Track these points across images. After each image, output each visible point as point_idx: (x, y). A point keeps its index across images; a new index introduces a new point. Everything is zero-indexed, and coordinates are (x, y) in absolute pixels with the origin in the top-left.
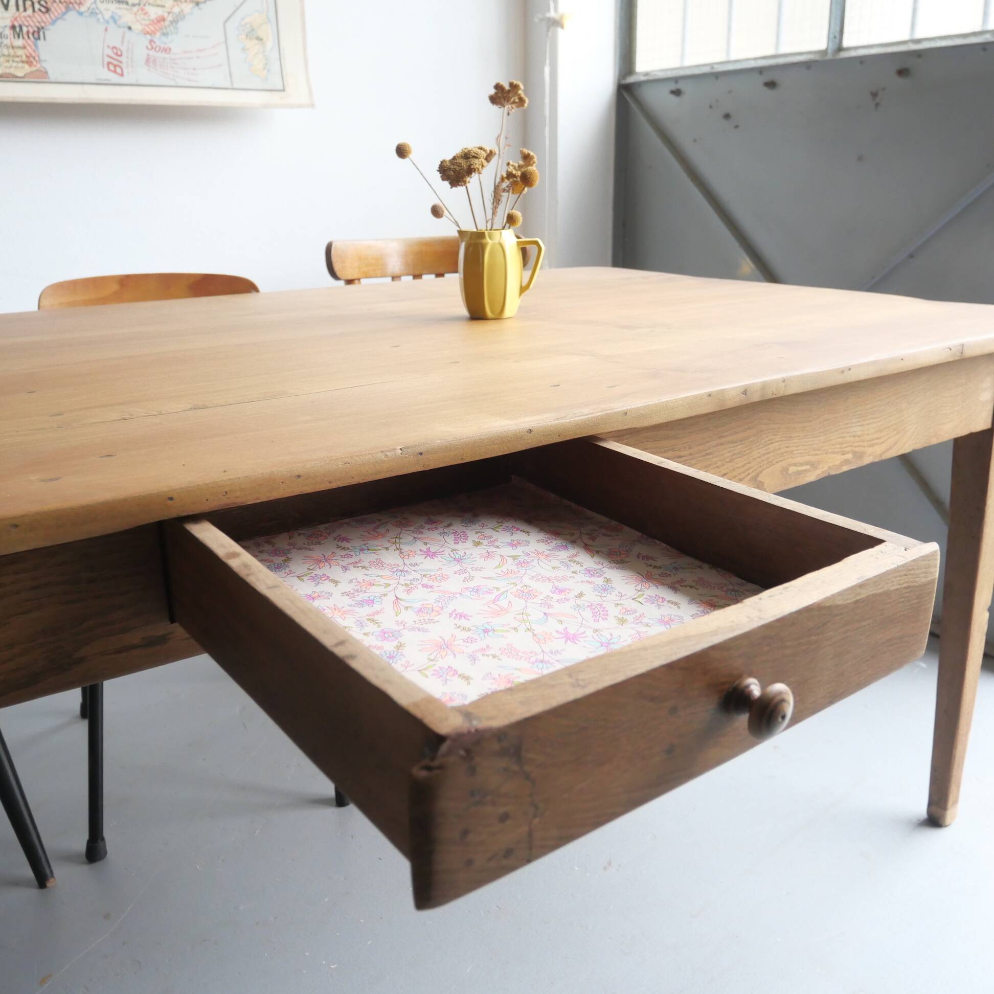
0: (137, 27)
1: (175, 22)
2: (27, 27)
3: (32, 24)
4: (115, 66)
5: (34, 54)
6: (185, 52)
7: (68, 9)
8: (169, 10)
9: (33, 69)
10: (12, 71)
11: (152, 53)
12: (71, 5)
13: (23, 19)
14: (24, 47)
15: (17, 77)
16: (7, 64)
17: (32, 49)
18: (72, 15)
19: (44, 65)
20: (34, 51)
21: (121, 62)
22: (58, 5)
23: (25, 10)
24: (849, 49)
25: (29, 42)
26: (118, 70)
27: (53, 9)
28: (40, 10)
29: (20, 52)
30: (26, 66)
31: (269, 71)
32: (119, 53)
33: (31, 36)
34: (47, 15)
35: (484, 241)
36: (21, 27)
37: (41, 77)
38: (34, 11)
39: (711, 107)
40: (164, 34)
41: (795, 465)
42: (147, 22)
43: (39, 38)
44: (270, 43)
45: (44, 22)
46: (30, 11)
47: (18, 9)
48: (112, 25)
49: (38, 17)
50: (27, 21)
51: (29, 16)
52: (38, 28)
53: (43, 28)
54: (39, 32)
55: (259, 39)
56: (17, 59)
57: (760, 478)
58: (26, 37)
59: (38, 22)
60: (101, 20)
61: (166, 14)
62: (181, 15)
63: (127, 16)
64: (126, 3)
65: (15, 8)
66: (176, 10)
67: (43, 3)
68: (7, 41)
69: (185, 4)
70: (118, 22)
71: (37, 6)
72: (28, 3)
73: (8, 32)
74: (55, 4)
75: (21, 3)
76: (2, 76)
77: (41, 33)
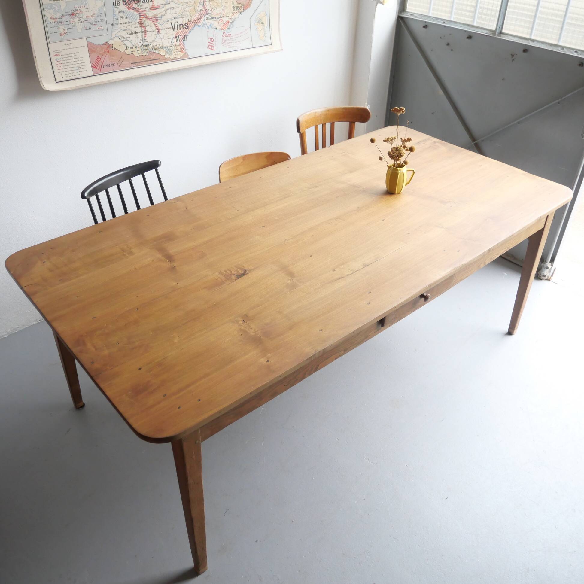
0: (219, 28)
1: (232, 22)
2: (181, 36)
4: (211, 46)
5: (183, 47)
6: (236, 35)
7: (195, 25)
8: (231, 18)
9: (183, 54)
10: (176, 56)
11: (224, 38)
12: (196, 23)
13: (180, 33)
14: (180, 45)
15: (178, 58)
16: (174, 54)
17: (182, 45)
18: (197, 27)
19: (187, 51)
21: (213, 44)
22: (191, 24)
23: (180, 29)
24: (504, 34)
25: (181, 42)
26: (213, 48)
27: (190, 26)
28: (185, 28)
29: (178, 47)
30: (181, 53)
31: (265, 36)
32: (213, 41)
33: (182, 40)
34: (188, 29)
35: (398, 172)
36: (178, 36)
37: (186, 57)
38: (183, 29)
39: (441, 38)
40: (228, 28)
42: (223, 25)
43: (185, 40)
44: (266, 24)
45: (187, 33)
47: (178, 30)
48: (210, 29)
49: (185, 31)
50: (181, 33)
51: (182, 31)
52: (184, 35)
53: (186, 35)
54: (185, 37)
55: (262, 23)
56: (177, 51)
58: (180, 41)
59: (185, 33)
60: (207, 28)
61: (229, 20)
62: (235, 19)
63: (215, 24)
64: (215, 18)
65: (177, 29)
66: (233, 17)
67: (186, 25)
68: (174, 44)
69: (236, 14)
70: (212, 27)
71: (184, 26)
72: (182, 26)
73: (174, 40)
74: (190, 24)
75: (179, 26)
76: (172, 60)
77: (186, 38)
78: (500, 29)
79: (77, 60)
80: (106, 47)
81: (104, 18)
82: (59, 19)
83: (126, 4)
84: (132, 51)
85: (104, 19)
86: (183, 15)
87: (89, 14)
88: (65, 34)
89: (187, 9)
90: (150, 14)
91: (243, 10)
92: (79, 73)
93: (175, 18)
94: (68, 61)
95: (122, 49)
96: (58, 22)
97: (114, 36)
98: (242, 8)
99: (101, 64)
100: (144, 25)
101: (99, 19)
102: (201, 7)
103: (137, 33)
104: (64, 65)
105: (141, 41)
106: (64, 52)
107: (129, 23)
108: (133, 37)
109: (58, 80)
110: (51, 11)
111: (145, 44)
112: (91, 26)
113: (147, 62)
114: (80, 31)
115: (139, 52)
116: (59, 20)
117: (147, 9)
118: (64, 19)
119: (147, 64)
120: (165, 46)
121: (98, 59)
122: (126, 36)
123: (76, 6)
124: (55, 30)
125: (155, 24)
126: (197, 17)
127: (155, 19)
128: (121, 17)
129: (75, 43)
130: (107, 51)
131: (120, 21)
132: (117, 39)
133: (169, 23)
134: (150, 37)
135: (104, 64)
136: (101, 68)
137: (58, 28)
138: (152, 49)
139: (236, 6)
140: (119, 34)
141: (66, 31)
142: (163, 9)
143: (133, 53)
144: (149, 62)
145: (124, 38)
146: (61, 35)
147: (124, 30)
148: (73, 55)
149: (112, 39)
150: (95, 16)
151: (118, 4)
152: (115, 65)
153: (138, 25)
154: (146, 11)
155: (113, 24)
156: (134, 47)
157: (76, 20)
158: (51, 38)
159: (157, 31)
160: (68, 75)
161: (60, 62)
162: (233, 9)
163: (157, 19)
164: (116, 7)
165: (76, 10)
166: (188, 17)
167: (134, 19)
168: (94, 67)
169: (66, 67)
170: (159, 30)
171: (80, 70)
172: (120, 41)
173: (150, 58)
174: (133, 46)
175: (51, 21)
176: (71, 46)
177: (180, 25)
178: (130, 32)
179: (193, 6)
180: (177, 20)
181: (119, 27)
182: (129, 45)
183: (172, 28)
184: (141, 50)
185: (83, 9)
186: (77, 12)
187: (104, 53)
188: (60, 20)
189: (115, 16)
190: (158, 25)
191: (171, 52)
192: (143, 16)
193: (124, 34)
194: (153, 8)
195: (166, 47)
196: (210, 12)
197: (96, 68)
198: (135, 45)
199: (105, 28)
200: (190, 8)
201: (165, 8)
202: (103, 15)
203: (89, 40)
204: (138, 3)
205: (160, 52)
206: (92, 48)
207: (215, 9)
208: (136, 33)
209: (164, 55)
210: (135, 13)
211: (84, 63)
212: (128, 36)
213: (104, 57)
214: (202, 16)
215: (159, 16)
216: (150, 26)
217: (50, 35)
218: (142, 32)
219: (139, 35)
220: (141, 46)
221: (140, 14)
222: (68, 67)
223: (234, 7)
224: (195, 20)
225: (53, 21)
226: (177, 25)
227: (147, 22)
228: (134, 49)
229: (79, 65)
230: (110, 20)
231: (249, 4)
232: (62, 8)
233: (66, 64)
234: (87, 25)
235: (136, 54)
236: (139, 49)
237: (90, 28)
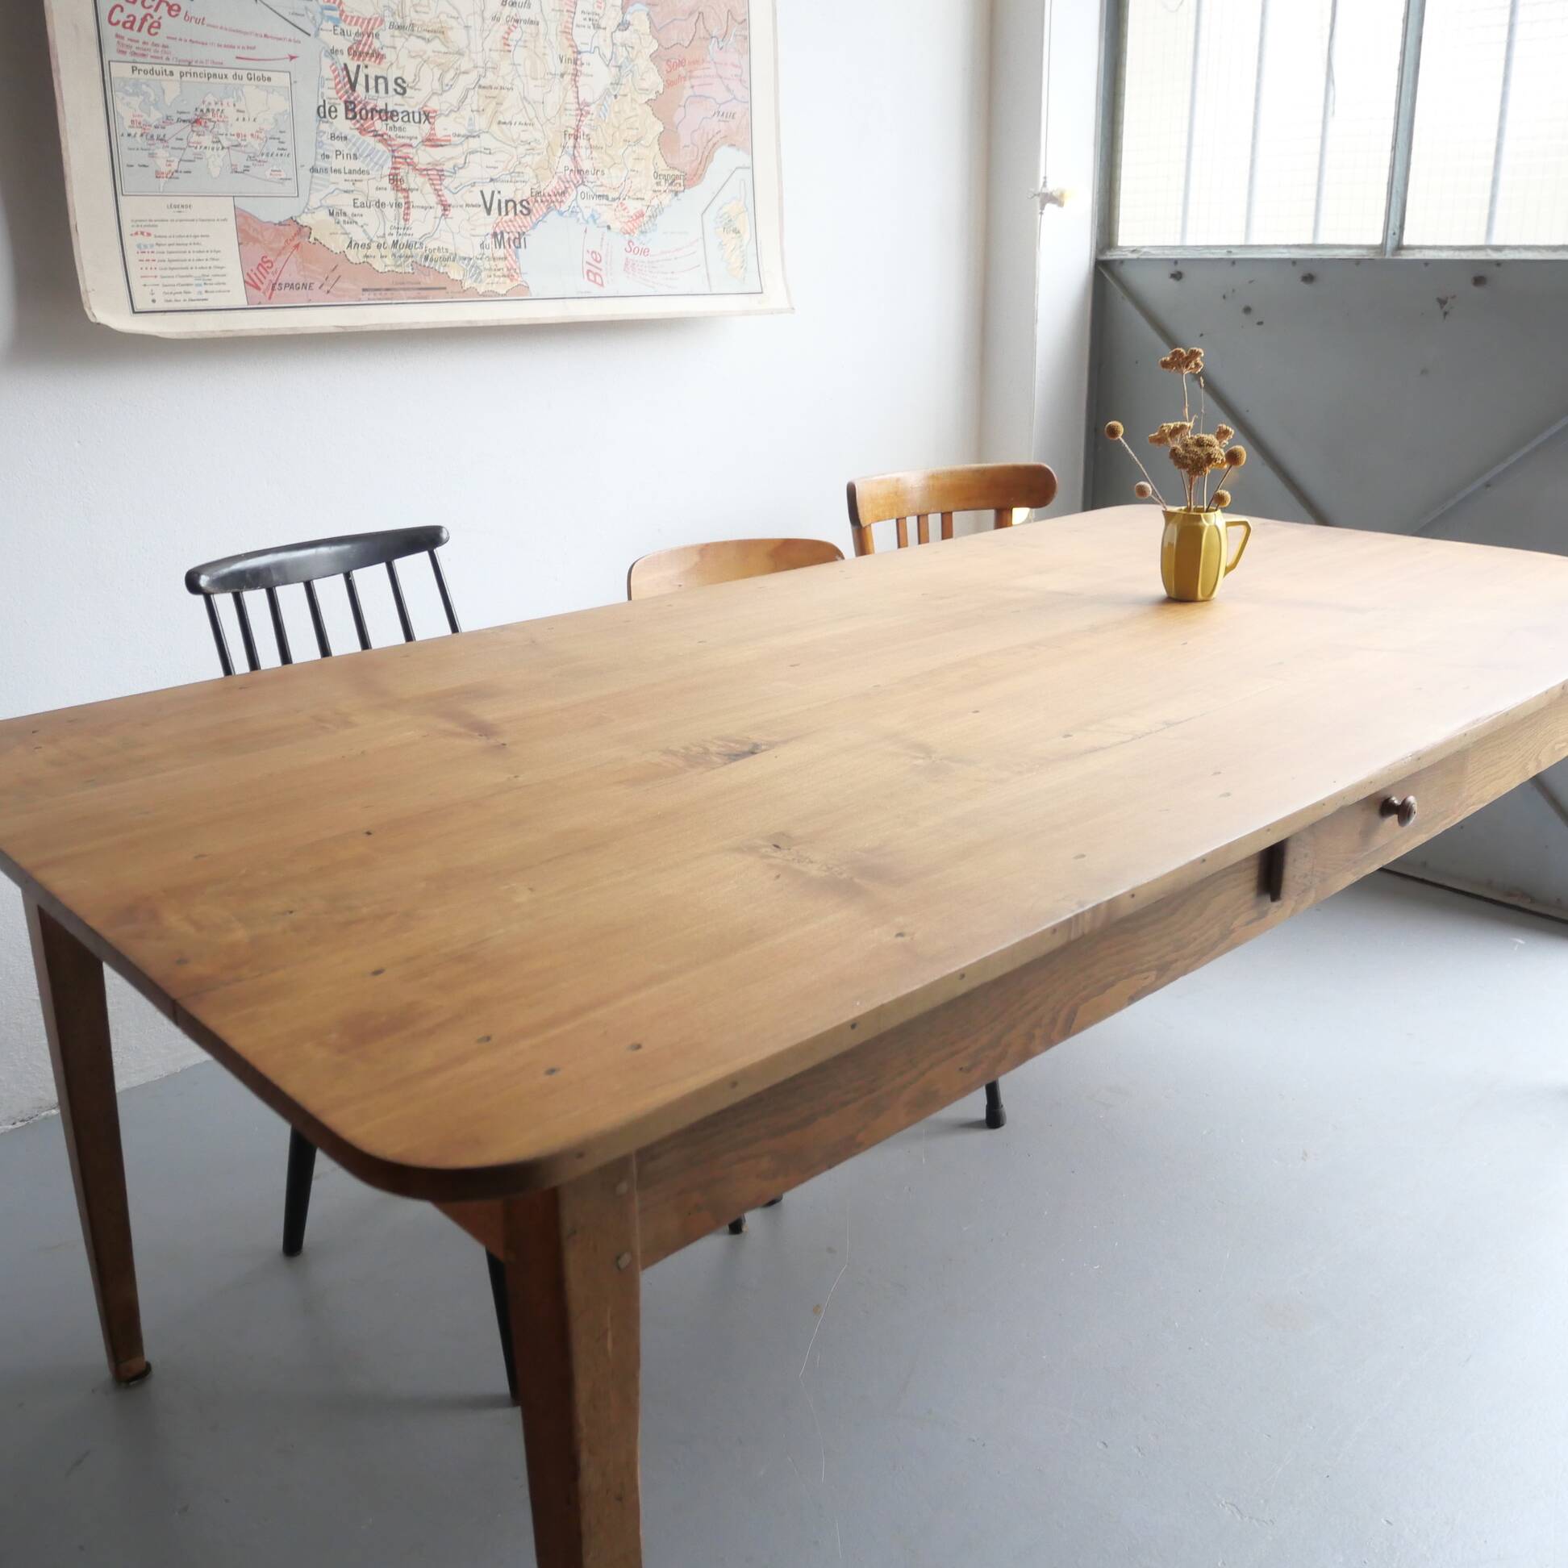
0: (616, 226)
1: (653, 217)
2: (509, 233)
3: (513, 229)
4: (595, 275)
5: (515, 267)
6: (663, 252)
7: (549, 209)
8: (648, 204)
9: (515, 283)
10: (494, 288)
11: (631, 256)
12: (552, 205)
13: (505, 225)
14: (506, 258)
15: (500, 295)
16: (489, 280)
17: (512, 259)
18: (553, 215)
19: (525, 278)
20: (515, 262)
21: (601, 270)
22: (539, 205)
23: (507, 214)
24: (1410, 248)
25: (510, 251)
26: (598, 279)
27: (534, 211)
28: (521, 212)
29: (501, 264)
30: (508, 281)
31: (745, 269)
32: (599, 259)
33: (512, 244)
34: (528, 218)
36: (502, 233)
37: (520, 293)
38: (516, 214)
39: (1224, 297)
40: (642, 232)
42: (627, 219)
43: (520, 247)
44: (747, 236)
45: (525, 227)
46: (512, 214)
47: (500, 214)
48: (592, 227)
49: (521, 219)
50: (508, 226)
51: (511, 221)
52: (519, 233)
53: (524, 233)
54: (519, 239)
55: (736, 231)
56: (498, 273)
58: (507, 246)
59: (520, 227)
60: (581, 220)
61: (645, 209)
62: (659, 211)
63: (607, 213)
64: (607, 198)
65: (497, 211)
66: (655, 202)
67: (524, 203)
68: (488, 253)
69: (664, 195)
70: (598, 221)
71: (519, 208)
72: (511, 204)
73: (490, 241)
74: (536, 204)
75: (503, 205)
76: (483, 295)
77: (522, 240)
78: (1397, 237)
79: (203, 256)
80: (291, 231)
81: (288, 145)
82: (156, 127)
83: (354, 117)
84: (367, 256)
85: (290, 150)
86: (514, 175)
87: (248, 128)
88: (172, 176)
89: (528, 159)
90: (424, 157)
91: (682, 188)
92: (205, 296)
93: (492, 180)
94: (173, 257)
95: (337, 244)
96: (154, 138)
97: (314, 202)
98: (682, 181)
99: (274, 279)
100: (404, 186)
101: (273, 146)
102: (566, 161)
103: (383, 205)
104: (163, 265)
105: (394, 232)
106: (163, 229)
107: (361, 172)
108: (370, 216)
109: (138, 307)
110: (135, 101)
111: (404, 240)
112: (249, 163)
113: (409, 293)
114: (215, 172)
115: (386, 260)
116: (156, 132)
117: (414, 142)
118: (170, 130)
119: (409, 298)
120: (462, 255)
121: (265, 264)
122: (350, 210)
123: (210, 99)
124: (143, 158)
125: (437, 187)
126: (555, 187)
127: (436, 174)
128: (338, 153)
129: (200, 207)
130: (295, 242)
131: (337, 163)
132: (323, 215)
133: (477, 190)
134: (421, 224)
135: (284, 279)
136: (273, 289)
137: (152, 155)
138: (426, 258)
139: (663, 173)
140: (329, 202)
141: (174, 166)
142: (459, 150)
143: (369, 260)
144: (415, 293)
145: (345, 214)
146: (158, 175)
147: (346, 192)
148: (191, 240)
149: (307, 210)
150: (262, 135)
151: (333, 115)
152: (317, 284)
153: (386, 182)
154: (411, 146)
155: (313, 170)
156: (374, 245)
157: (207, 140)
158: (129, 180)
159: (440, 208)
160: (172, 297)
161: (151, 256)
162: (655, 181)
163: (441, 175)
164: (324, 119)
165: (208, 110)
166: (529, 183)
167: (376, 164)
168: (251, 283)
169: (168, 273)
170: (446, 207)
171: (209, 288)
172: (331, 219)
173: (419, 283)
174: (371, 240)
175: (133, 131)
176: (187, 214)
177: (507, 202)
178: (361, 199)
179: (545, 152)
180: (498, 186)
181: (332, 180)
182: (359, 237)
183: (483, 206)
184: (394, 255)
185: (230, 112)
186: (210, 115)
187: (284, 248)
188: (161, 132)
189: (321, 148)
190: (445, 192)
191: (480, 274)
192: (401, 159)
193: (344, 202)
194: (431, 142)
195: (465, 259)
196: (591, 177)
197: (258, 288)
198: (375, 239)
199: (291, 174)
200: (537, 158)
201: (465, 145)
202: (287, 137)
203: (244, 204)
204: (389, 121)
205: (446, 270)
206: (247, 230)
207: (606, 171)
208: (380, 205)
209: (459, 279)
210: (380, 147)
211: (222, 268)
212: (356, 211)
213: (283, 258)
214: (570, 187)
215: (448, 166)
216: (422, 193)
217: (125, 170)
218: (398, 205)
219: (390, 212)
220: (395, 244)
221: (393, 151)
222: (175, 273)
223: (657, 175)
224: (550, 195)
225: (139, 132)
226: (500, 201)
227: (413, 180)
228: (373, 251)
229: (205, 272)
230: (307, 157)
231: (699, 172)
232: (170, 96)
233: (167, 265)
234: (241, 160)
235: (378, 265)
236: (388, 252)
237: (246, 169)
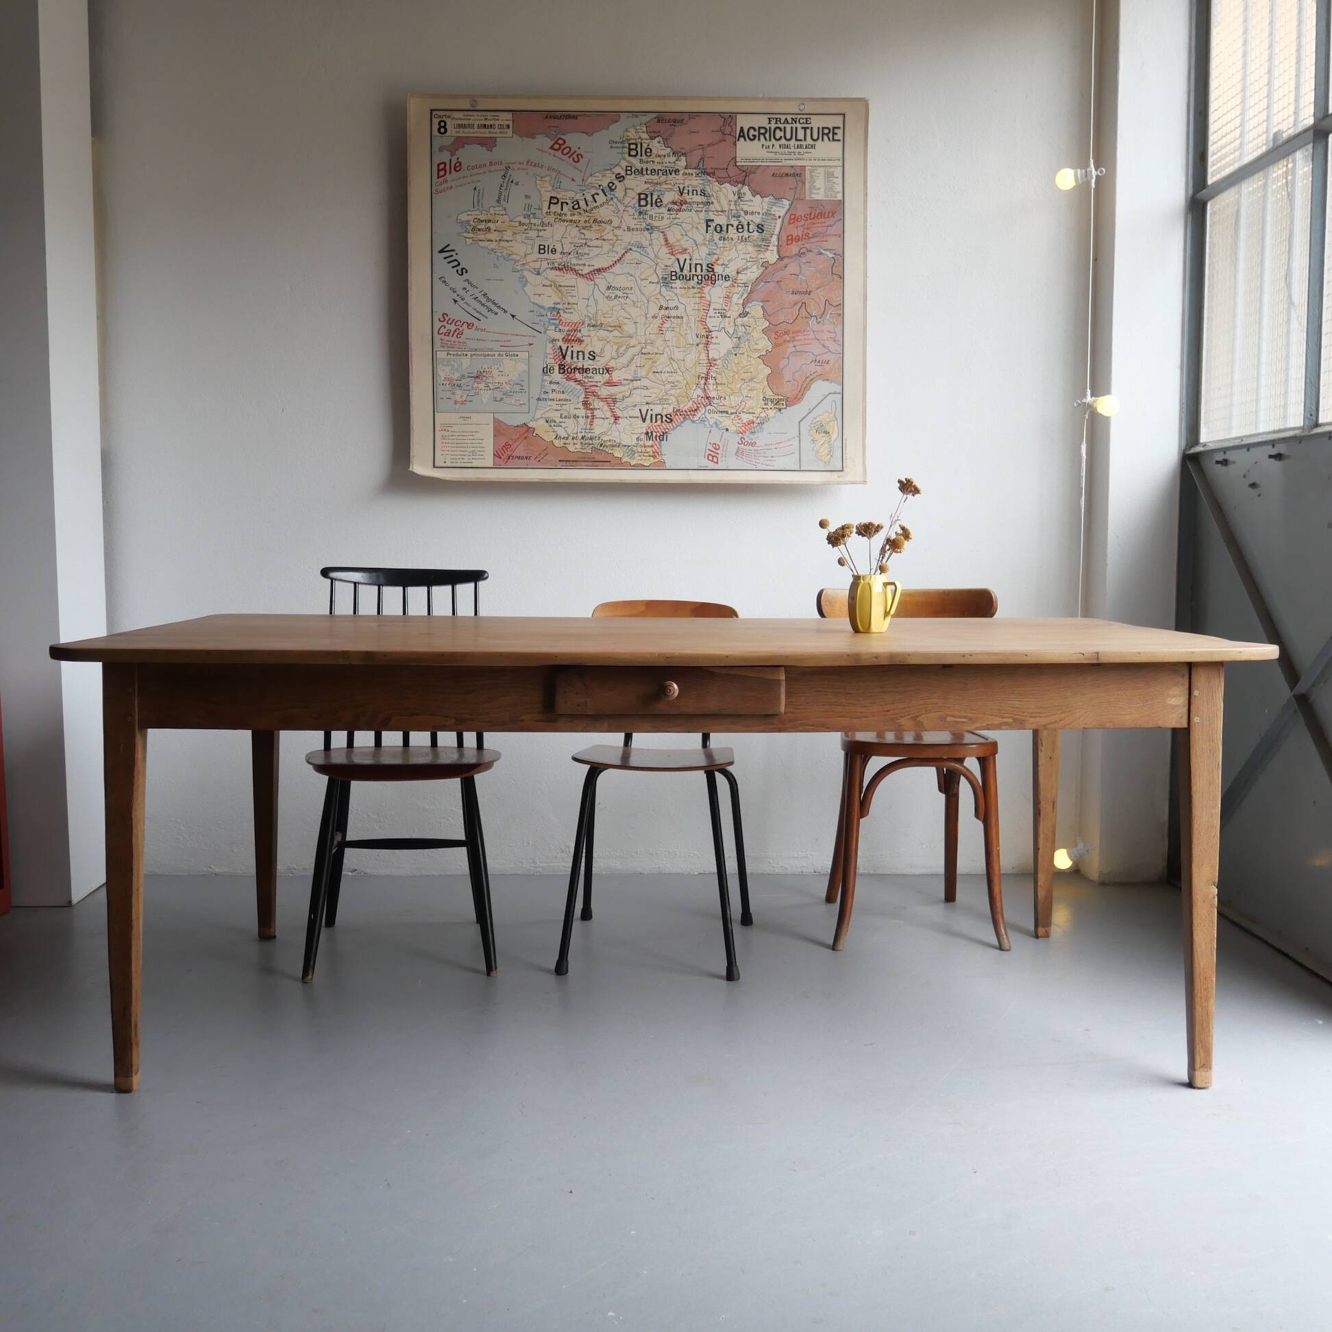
0: (732, 429)
1: (762, 423)
2: (656, 432)
3: (659, 430)
4: (713, 457)
5: (658, 451)
6: (766, 445)
7: (685, 419)
8: (758, 416)
9: (656, 460)
10: (642, 462)
11: (742, 446)
12: (687, 417)
13: (654, 428)
14: (652, 446)
15: (644, 466)
16: (640, 458)
17: (657, 447)
18: (688, 422)
19: (664, 457)
20: (659, 449)
21: (718, 454)
22: (679, 417)
23: (656, 422)
25: (656, 442)
26: (715, 460)
27: (675, 420)
28: (666, 421)
29: (649, 450)
30: (652, 458)
31: (831, 456)
32: (717, 447)
33: (658, 438)
34: (670, 424)
35: (859, 582)
36: (652, 432)
37: (660, 466)
38: (662, 422)
39: (1244, 476)
40: (752, 433)
41: (953, 716)
42: (741, 425)
43: (663, 440)
44: (835, 435)
45: (668, 429)
46: (659, 422)
47: (651, 422)
48: (715, 429)
49: (665, 425)
50: (657, 429)
51: (658, 426)
52: (663, 432)
53: (667, 432)
54: (663, 436)
55: (826, 432)
56: (646, 454)
57: (920, 719)
58: (654, 439)
59: (664, 429)
60: (708, 426)
61: (755, 419)
62: (767, 419)
63: (726, 422)
64: (727, 413)
65: (650, 421)
66: (763, 415)
67: (668, 416)
68: (641, 443)
69: (770, 410)
70: (720, 426)
71: (664, 418)
72: (659, 416)
73: (643, 436)
74: (676, 417)
75: (654, 417)
76: (633, 466)
77: (665, 437)
78: (1314, 419)
79: (473, 441)
80: (524, 430)
81: (526, 388)
82: (457, 380)
83: (564, 372)
84: (565, 444)
85: (526, 389)
86: (663, 401)
87: (504, 379)
88: (462, 403)
89: (672, 392)
90: (604, 392)
91: (785, 406)
92: (471, 461)
93: (647, 403)
94: (459, 441)
95: (549, 437)
96: (455, 385)
97: (538, 415)
98: (784, 403)
99: (510, 454)
100: (591, 407)
101: (517, 388)
102: (700, 392)
103: (578, 417)
104: (453, 445)
105: (583, 431)
106: (455, 428)
107: (566, 400)
108: (570, 423)
109: (437, 464)
110: (447, 369)
111: (589, 435)
112: (504, 396)
113: (587, 463)
114: (485, 401)
115: (577, 446)
116: (456, 383)
117: (599, 384)
118: (463, 382)
119: (586, 466)
120: (624, 444)
121: (507, 446)
122: (558, 420)
123: (485, 366)
124: (448, 394)
125: (612, 408)
126: (690, 407)
127: (612, 401)
128: (553, 391)
129: (476, 418)
130: (525, 436)
131: (552, 396)
132: (543, 422)
133: (637, 409)
134: (600, 427)
135: (516, 454)
136: (509, 459)
137: (453, 393)
138: (601, 445)
139: (770, 397)
140: (547, 415)
141: (464, 398)
142: (627, 387)
143: (566, 446)
144: (591, 463)
145: (555, 422)
146: (456, 402)
147: (556, 410)
148: (469, 434)
149: (534, 419)
150: (511, 383)
151: (552, 372)
152: (532, 459)
153: (580, 405)
154: (597, 386)
155: (539, 399)
156: (570, 438)
157: (482, 386)
158: (441, 405)
159: (613, 418)
160: (455, 461)
161: (448, 441)
162: (763, 403)
163: (615, 401)
164: (546, 374)
165: (484, 372)
166: (672, 405)
167: (575, 396)
168: (497, 455)
169: (455, 449)
170: (616, 418)
171: (474, 457)
172: (547, 425)
173: (594, 458)
174: (569, 435)
175: (445, 382)
176: (469, 421)
177: (656, 415)
178: (565, 414)
179: (684, 387)
180: (651, 406)
181: (548, 404)
182: (561, 432)
183: (640, 417)
184: (581, 443)
185: (495, 372)
186: (484, 374)
187: (518, 439)
188: (459, 382)
189: (543, 388)
190: (617, 410)
191: (634, 454)
192: (590, 393)
193: (555, 416)
194: (609, 383)
195: (625, 446)
196: (716, 401)
197: (501, 458)
198: (572, 435)
199: (526, 401)
200: (678, 391)
201: (631, 385)
202: (525, 384)
203: (497, 416)
204: (585, 374)
205: (613, 452)
206: (499, 429)
207: (727, 397)
208: (576, 417)
209: (619, 456)
210: (579, 387)
211: (483, 447)
212: (561, 420)
213: (517, 443)
214: (701, 407)
215: (619, 396)
216: (602, 410)
217: (439, 400)
218: (587, 417)
219: (582, 421)
220: (583, 438)
221: (586, 389)
222: (458, 449)
223: (765, 399)
224: (686, 411)
225: (448, 382)
226: (652, 415)
227: (597, 404)
228: (570, 441)
229: (473, 449)
230: (535, 392)
231: (799, 396)
232: (464, 366)
233: (455, 445)
234: (499, 395)
235: (571, 448)
236: (579, 442)
237: (502, 399)
